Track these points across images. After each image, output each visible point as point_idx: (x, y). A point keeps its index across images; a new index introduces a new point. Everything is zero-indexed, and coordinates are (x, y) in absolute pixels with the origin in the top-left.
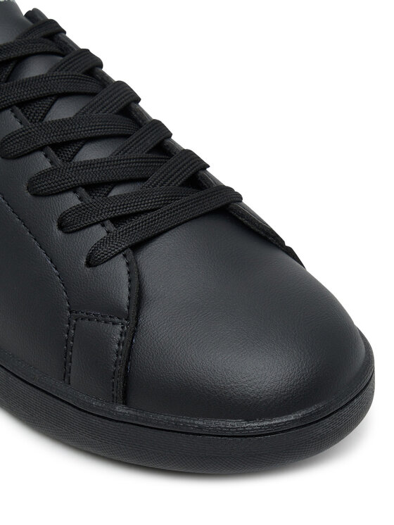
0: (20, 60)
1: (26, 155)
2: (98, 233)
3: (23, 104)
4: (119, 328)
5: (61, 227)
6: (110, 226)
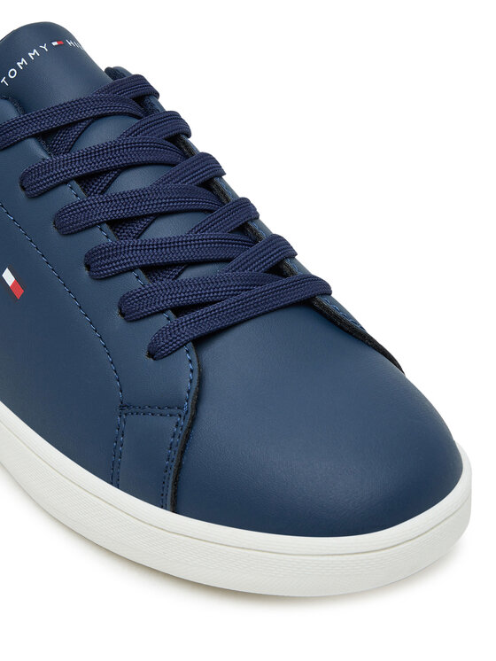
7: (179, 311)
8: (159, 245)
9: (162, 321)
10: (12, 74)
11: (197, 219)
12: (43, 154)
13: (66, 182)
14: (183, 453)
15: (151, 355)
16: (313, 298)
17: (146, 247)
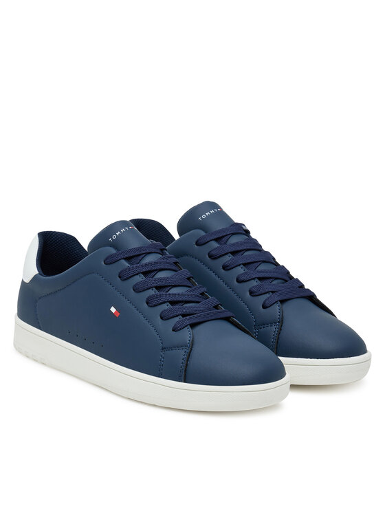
7: (184, 316)
8: (174, 295)
9: (177, 319)
10: (114, 237)
11: (188, 289)
12: (128, 265)
13: (137, 274)
14: (188, 360)
15: (173, 330)
16: (230, 317)
17: (170, 295)
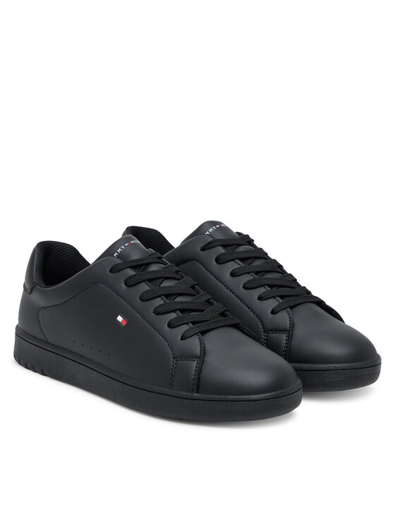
0: (148, 264)
1: (153, 299)
2: (185, 327)
3: (150, 280)
4: (196, 362)
5: (169, 326)
6: (191, 325)
